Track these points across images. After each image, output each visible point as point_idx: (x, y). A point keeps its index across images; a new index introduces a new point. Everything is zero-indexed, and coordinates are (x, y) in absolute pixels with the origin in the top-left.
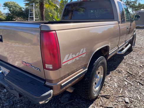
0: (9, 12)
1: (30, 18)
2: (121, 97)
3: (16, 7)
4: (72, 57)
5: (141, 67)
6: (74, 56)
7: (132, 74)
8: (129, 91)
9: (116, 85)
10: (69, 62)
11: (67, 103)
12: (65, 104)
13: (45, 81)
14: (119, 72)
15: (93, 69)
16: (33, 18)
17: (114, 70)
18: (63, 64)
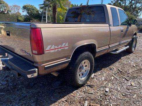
0: (28, 15)
1: (43, 20)
2: (103, 87)
3: (33, 10)
4: (54, 47)
5: (134, 66)
6: (56, 47)
7: (121, 72)
8: (113, 84)
9: (103, 78)
10: (51, 51)
11: (57, 87)
12: (55, 88)
13: (33, 62)
14: (111, 69)
15: (77, 61)
16: (45, 20)
17: (107, 67)
18: (46, 52)
